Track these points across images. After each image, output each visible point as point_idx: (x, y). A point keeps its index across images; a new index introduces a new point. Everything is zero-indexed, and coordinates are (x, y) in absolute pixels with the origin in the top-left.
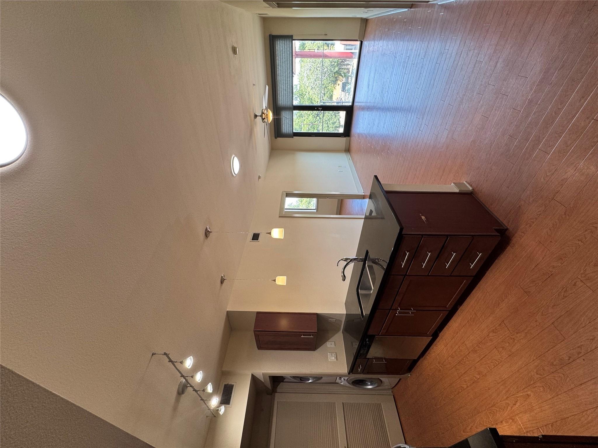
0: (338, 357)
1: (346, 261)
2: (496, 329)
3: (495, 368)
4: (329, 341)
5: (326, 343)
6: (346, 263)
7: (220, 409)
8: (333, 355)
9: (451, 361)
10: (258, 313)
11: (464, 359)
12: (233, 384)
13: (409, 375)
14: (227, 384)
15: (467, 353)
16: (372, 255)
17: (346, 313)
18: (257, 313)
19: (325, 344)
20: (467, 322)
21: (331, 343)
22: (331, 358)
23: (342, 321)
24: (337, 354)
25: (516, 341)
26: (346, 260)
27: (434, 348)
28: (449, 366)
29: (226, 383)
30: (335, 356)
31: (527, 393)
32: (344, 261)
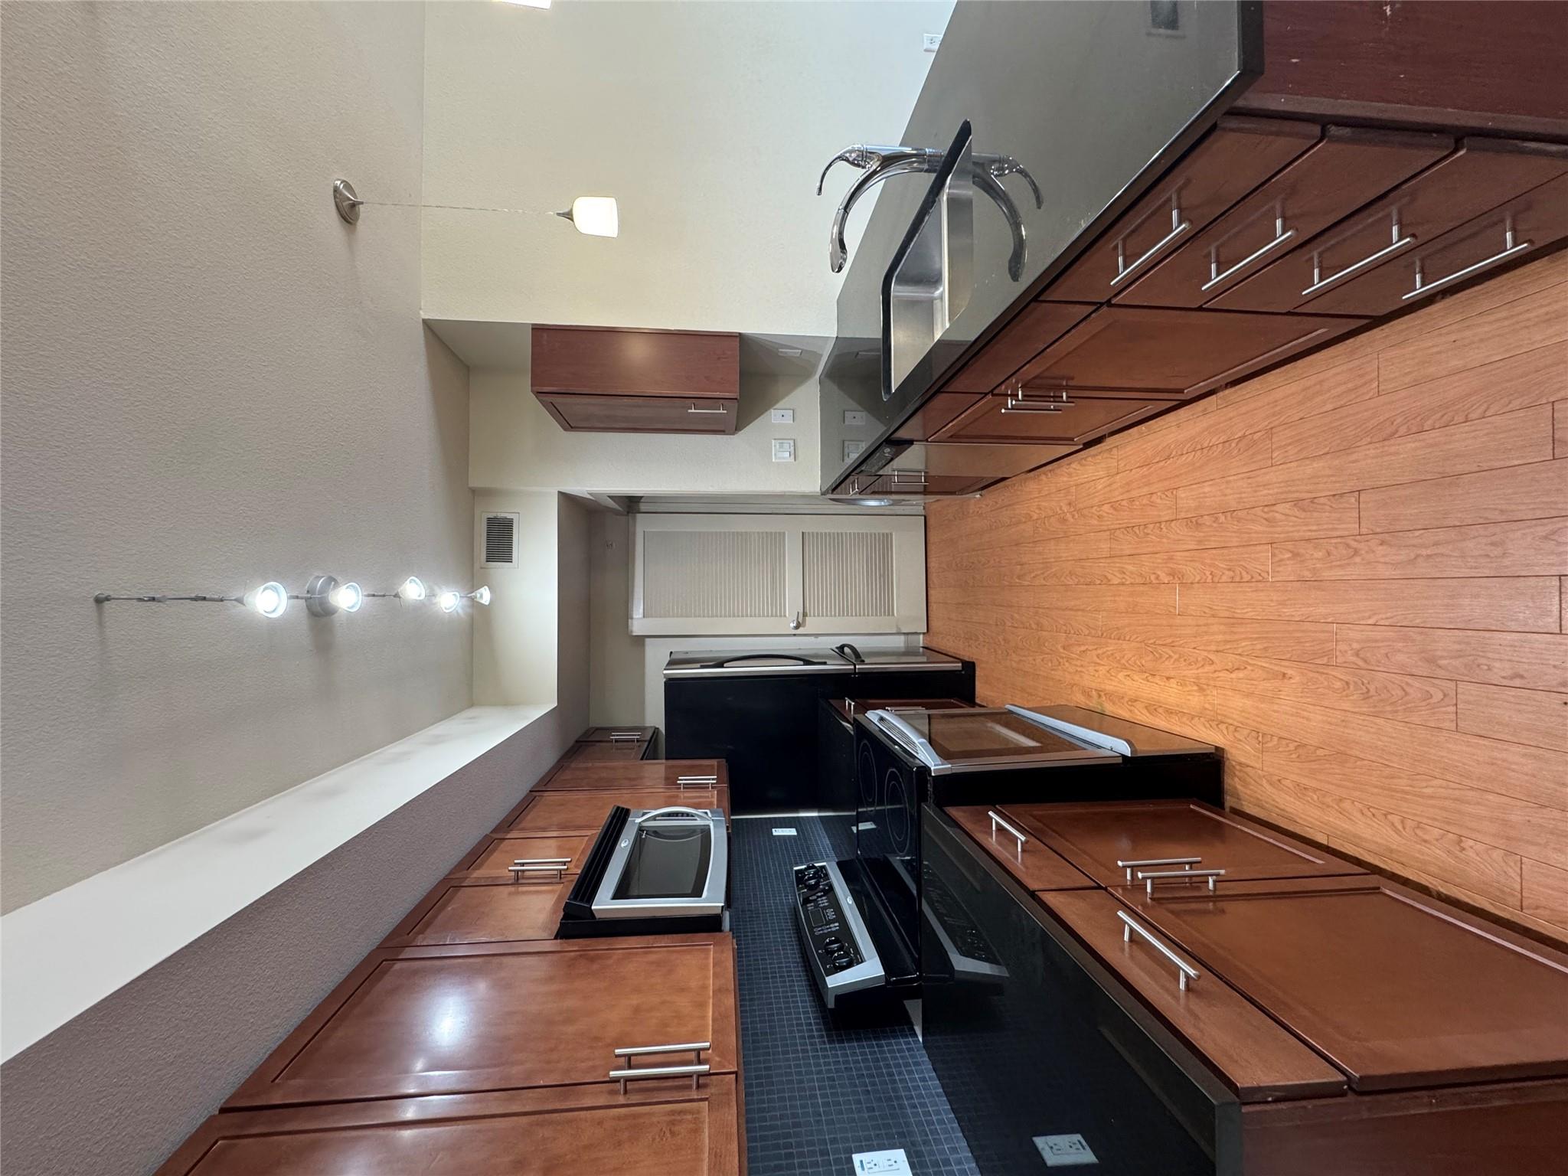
0: (800, 452)
1: (858, 165)
2: (1316, 501)
3: (1233, 584)
4: (777, 406)
5: (768, 412)
6: (859, 174)
7: (478, 595)
8: (786, 446)
9: (1105, 515)
10: (538, 330)
11: (1151, 526)
12: (509, 516)
13: (978, 496)
14: (495, 518)
15: (1167, 518)
16: (978, 146)
17: (835, 336)
18: (533, 329)
19: (765, 414)
20: (1221, 440)
21: (783, 412)
22: (780, 454)
23: (821, 355)
24: (799, 444)
25: (1358, 559)
26: (860, 159)
27: (1073, 466)
28: (1096, 522)
29: (491, 516)
30: (792, 448)
31: (1283, 670)
32: (852, 163)
